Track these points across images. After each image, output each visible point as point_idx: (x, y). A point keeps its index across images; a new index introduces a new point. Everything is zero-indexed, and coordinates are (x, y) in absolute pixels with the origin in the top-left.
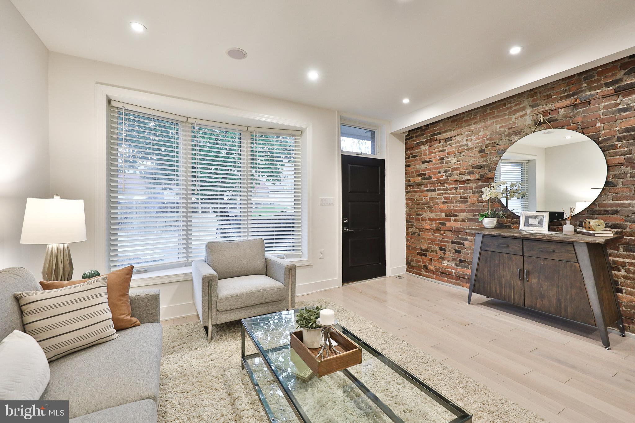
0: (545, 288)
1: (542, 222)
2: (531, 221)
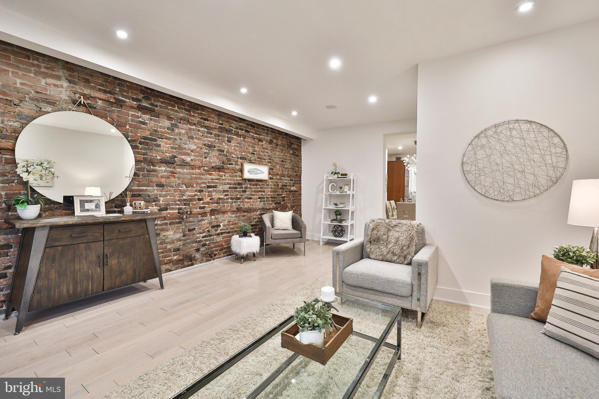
0: (123, 264)
1: (99, 206)
2: (87, 206)
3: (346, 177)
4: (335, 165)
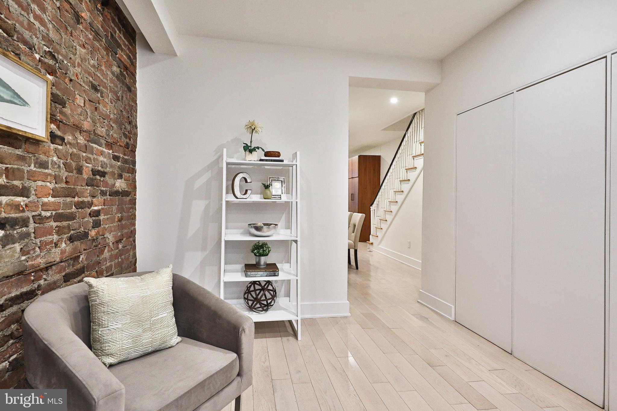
3: (282, 161)
4: (252, 129)
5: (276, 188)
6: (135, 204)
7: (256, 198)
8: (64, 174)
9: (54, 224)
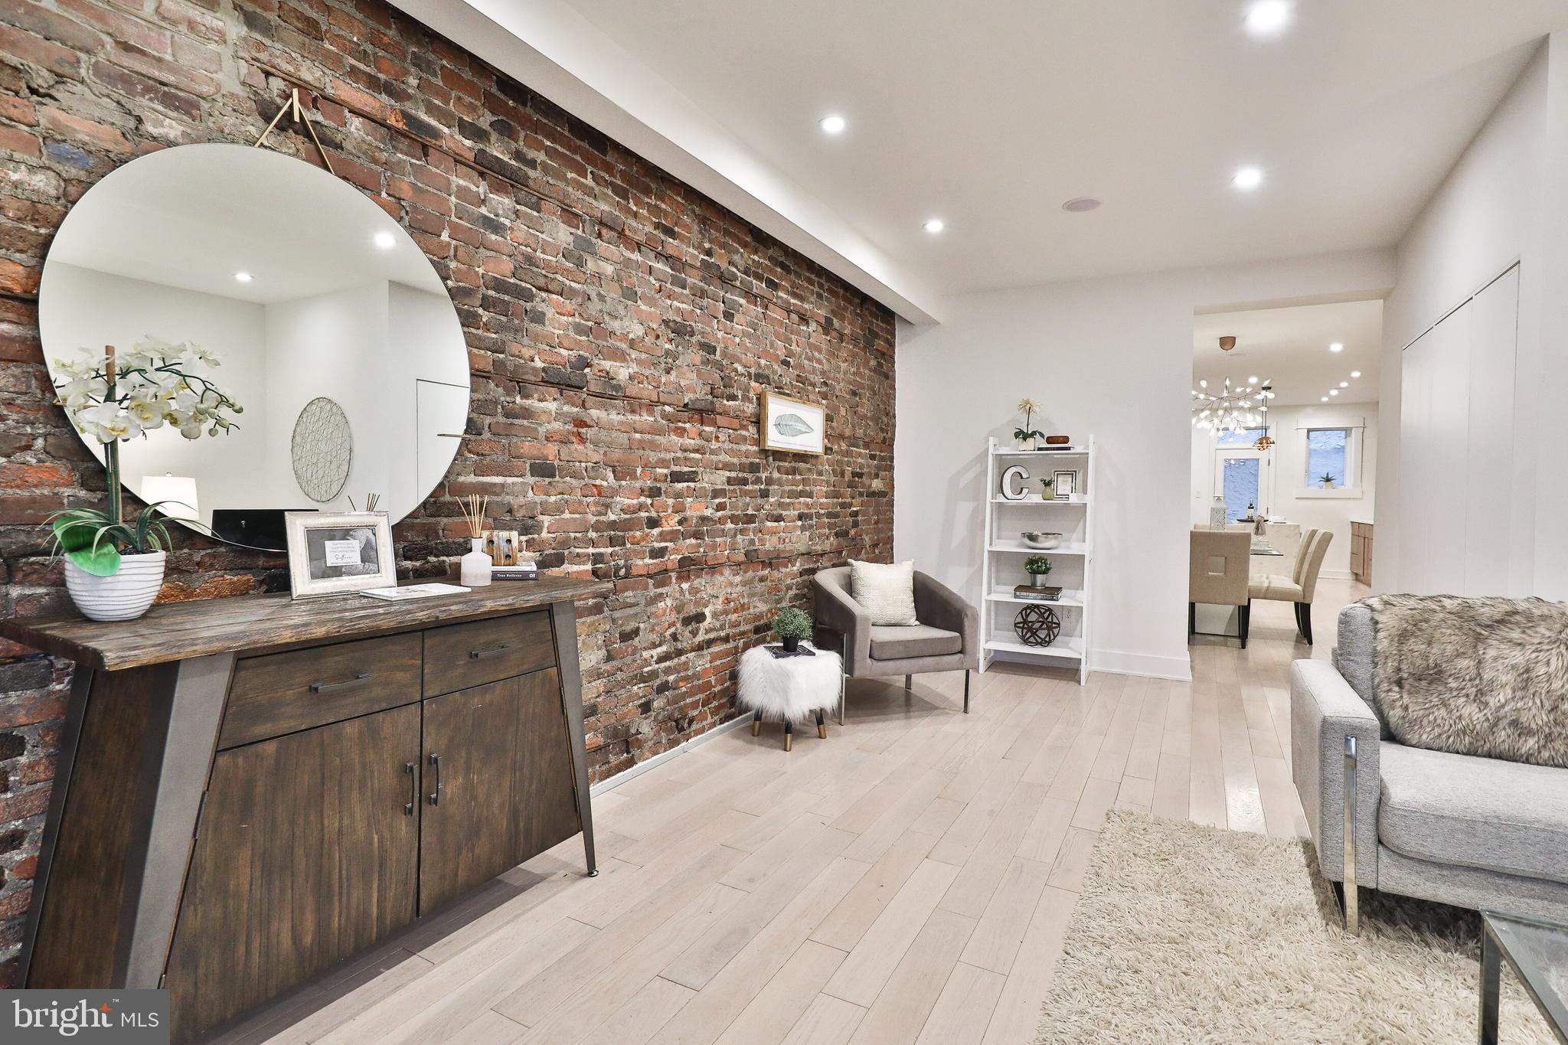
0: (481, 792)
2: (336, 553)
3: (1068, 449)
4: (1028, 408)
5: (1063, 486)
6: (893, 506)
7: (1036, 499)
8: (832, 479)
9: (826, 520)
